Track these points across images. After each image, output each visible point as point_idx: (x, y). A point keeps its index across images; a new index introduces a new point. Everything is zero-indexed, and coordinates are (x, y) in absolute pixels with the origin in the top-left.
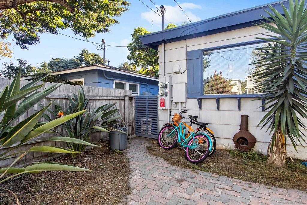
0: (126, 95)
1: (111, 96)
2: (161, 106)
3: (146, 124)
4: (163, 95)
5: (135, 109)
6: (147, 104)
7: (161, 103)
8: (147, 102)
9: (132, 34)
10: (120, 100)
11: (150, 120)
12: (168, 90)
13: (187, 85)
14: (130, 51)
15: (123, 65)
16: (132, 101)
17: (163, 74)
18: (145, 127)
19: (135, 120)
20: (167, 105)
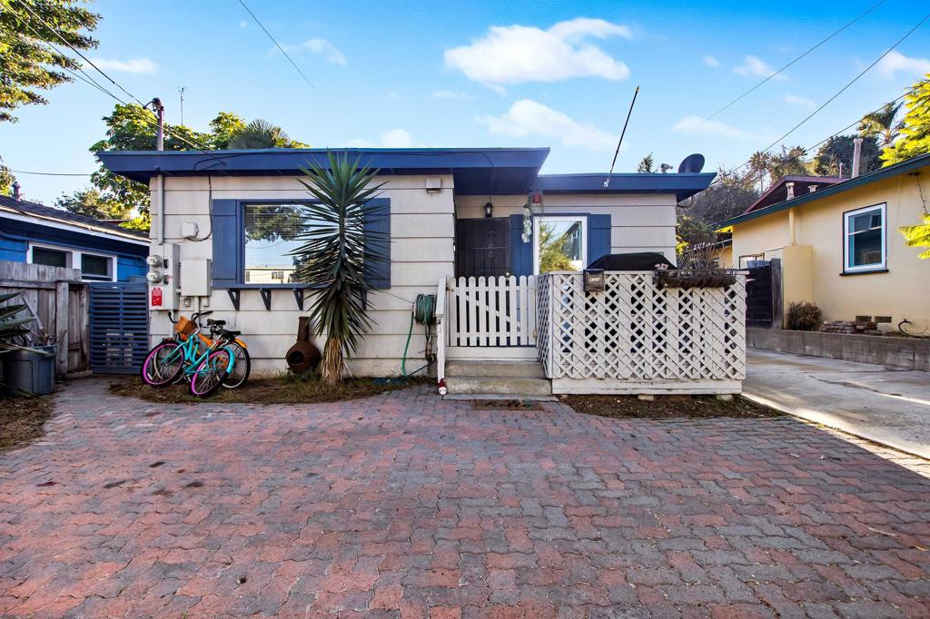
0: (62, 279)
1: (12, 280)
2: (153, 305)
3: (118, 344)
4: (157, 282)
5: (89, 312)
6: (121, 301)
7: (154, 298)
8: (121, 296)
9: (105, 118)
10: (41, 292)
11: (129, 334)
12: (169, 272)
13: (211, 264)
14: (102, 163)
15: (81, 198)
16: (80, 294)
17: (160, 239)
18: (115, 352)
19: (90, 338)
20: (168, 303)
